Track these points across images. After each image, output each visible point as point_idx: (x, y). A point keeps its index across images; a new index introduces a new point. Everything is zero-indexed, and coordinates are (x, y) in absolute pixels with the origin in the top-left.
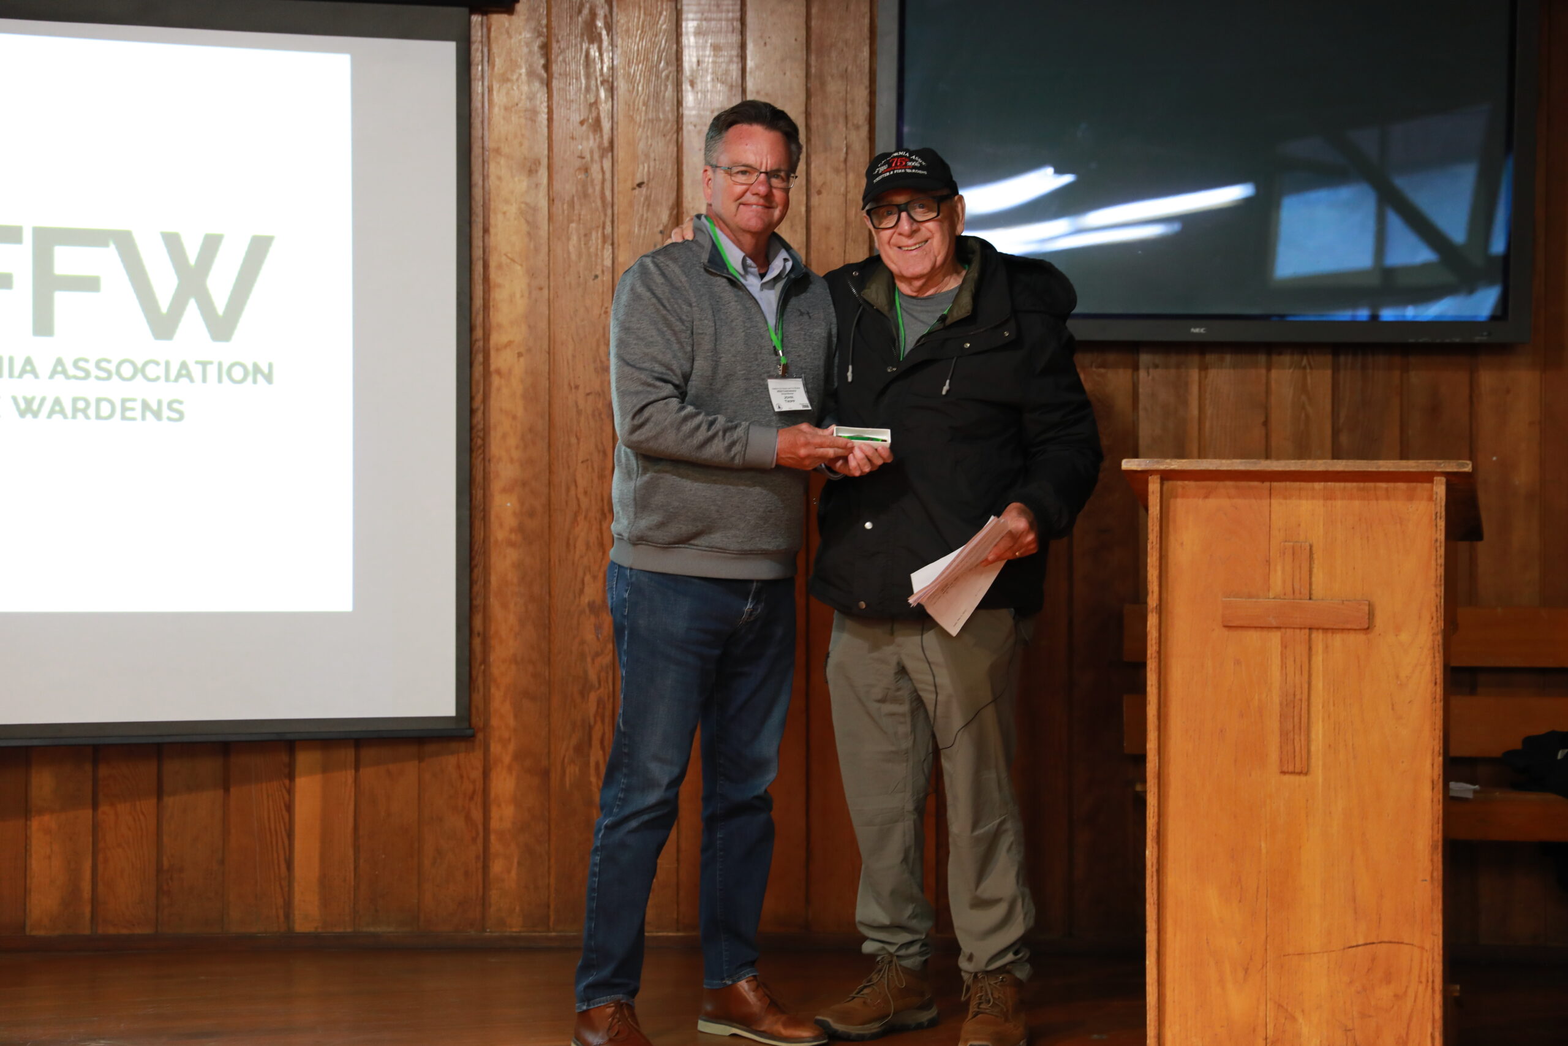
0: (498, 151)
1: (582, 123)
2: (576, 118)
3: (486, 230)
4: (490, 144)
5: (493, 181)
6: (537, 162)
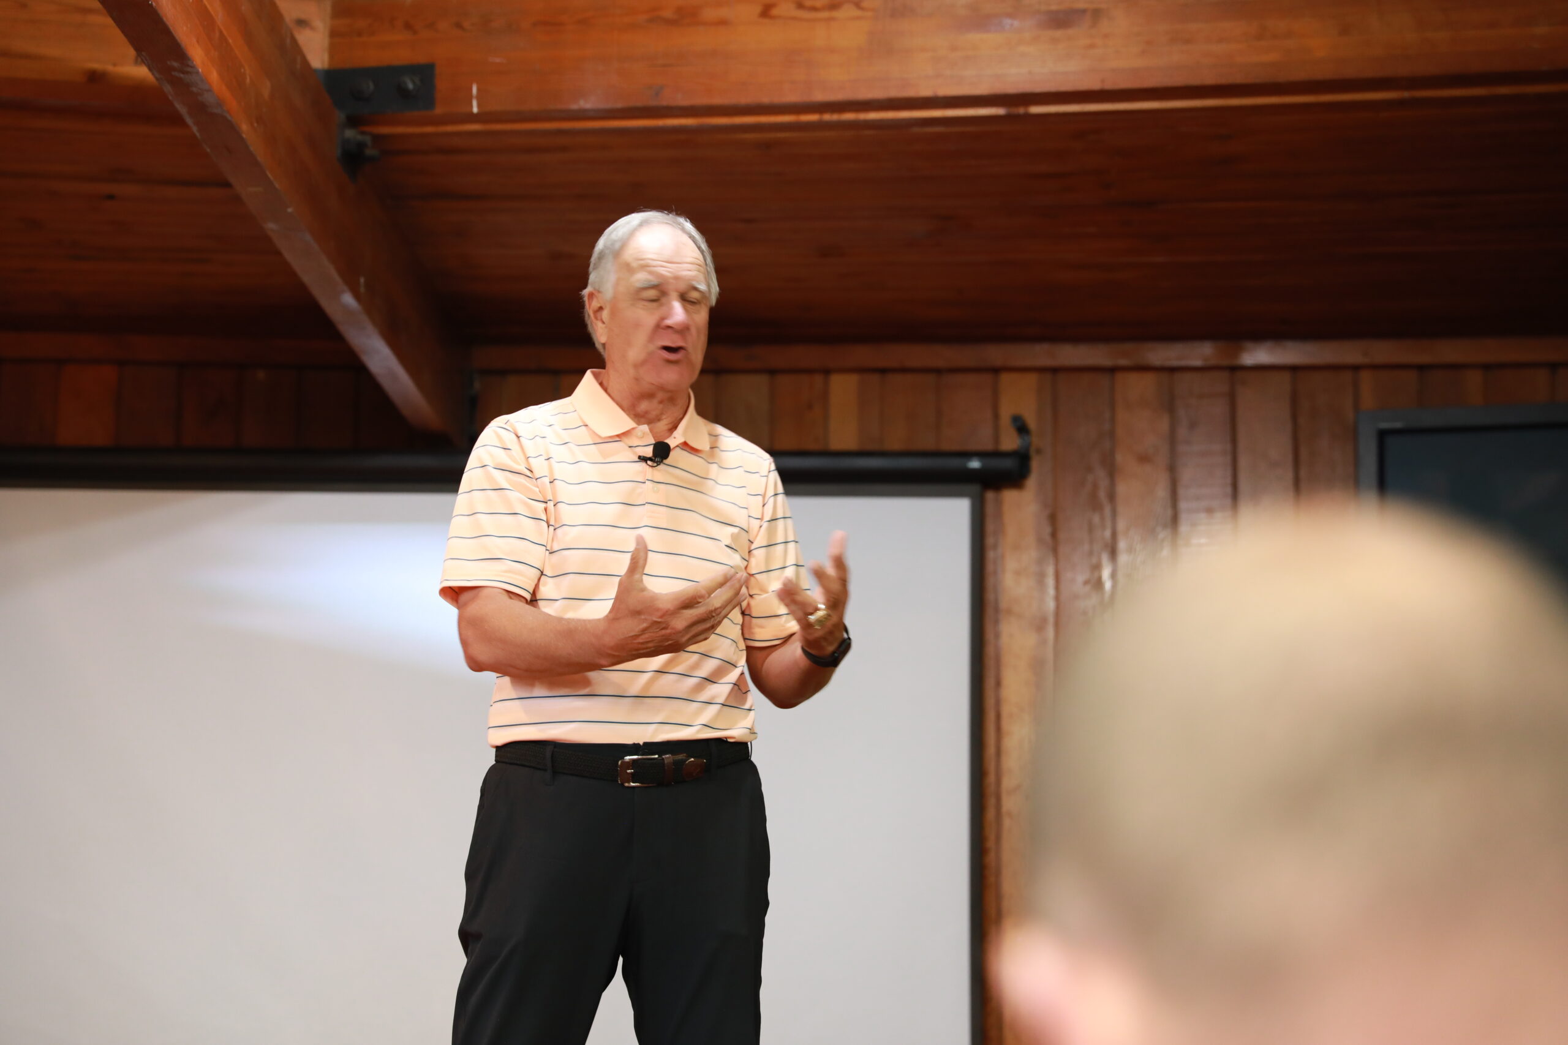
0: (1009, 612)
1: (1086, 583)
2: (1081, 578)
3: (998, 684)
4: (1003, 604)
5: (1005, 640)
6: (1044, 620)
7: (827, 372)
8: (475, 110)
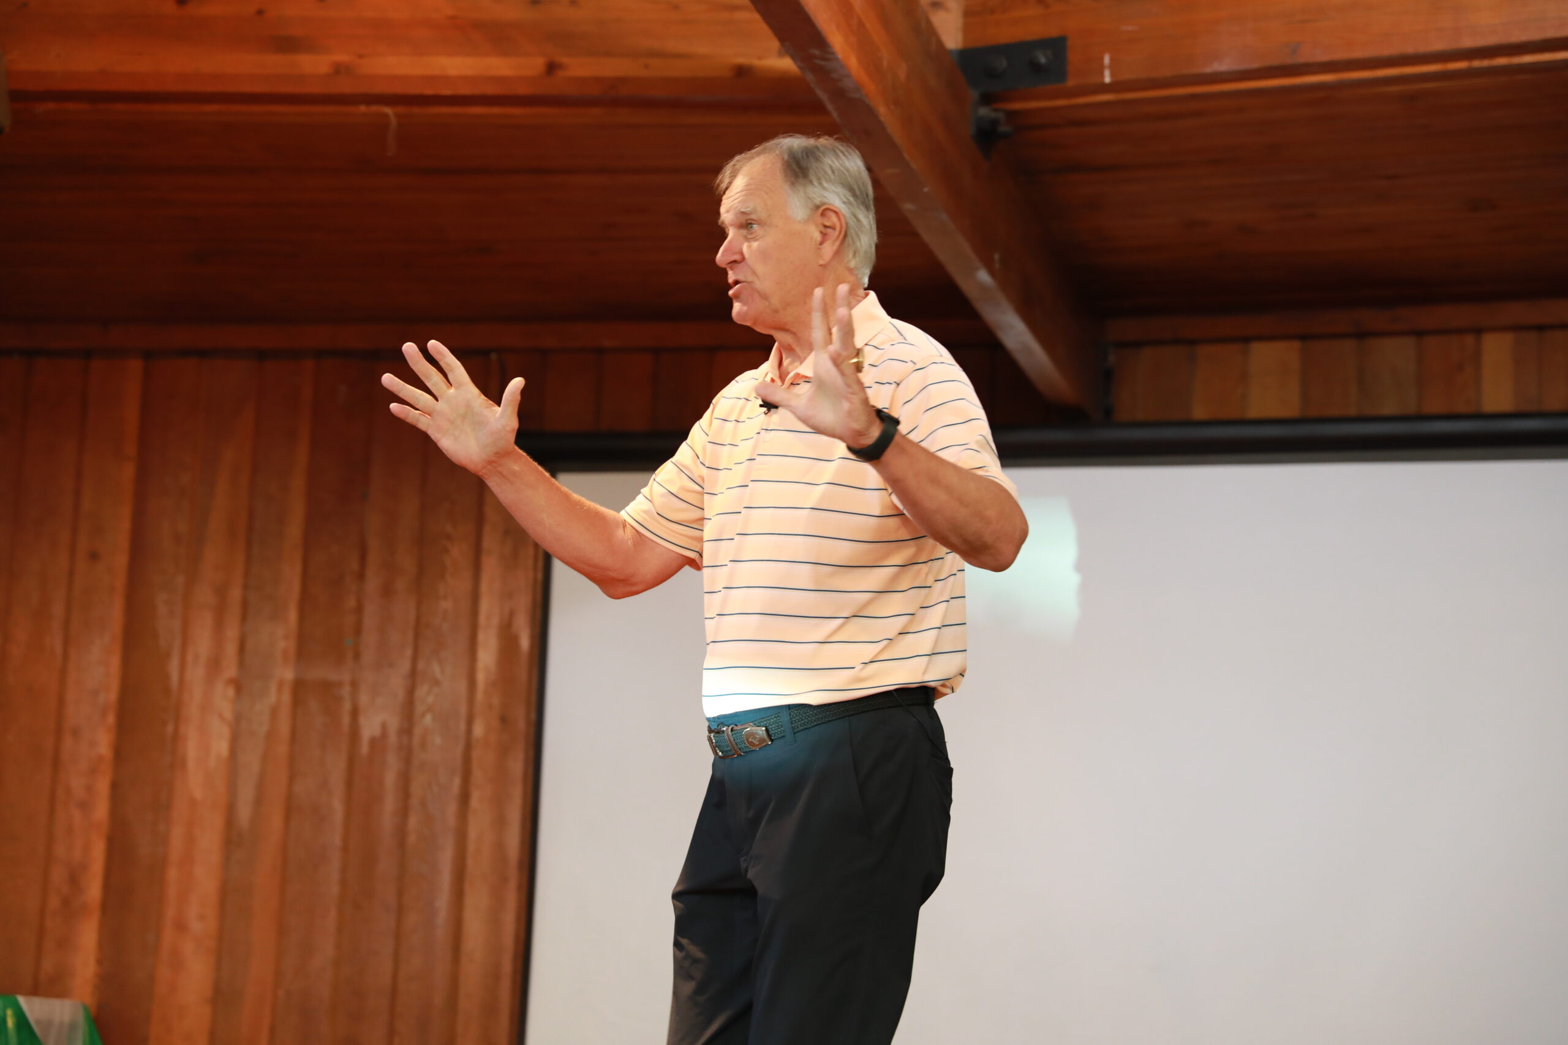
7: (1478, 331)
8: (1107, 79)
